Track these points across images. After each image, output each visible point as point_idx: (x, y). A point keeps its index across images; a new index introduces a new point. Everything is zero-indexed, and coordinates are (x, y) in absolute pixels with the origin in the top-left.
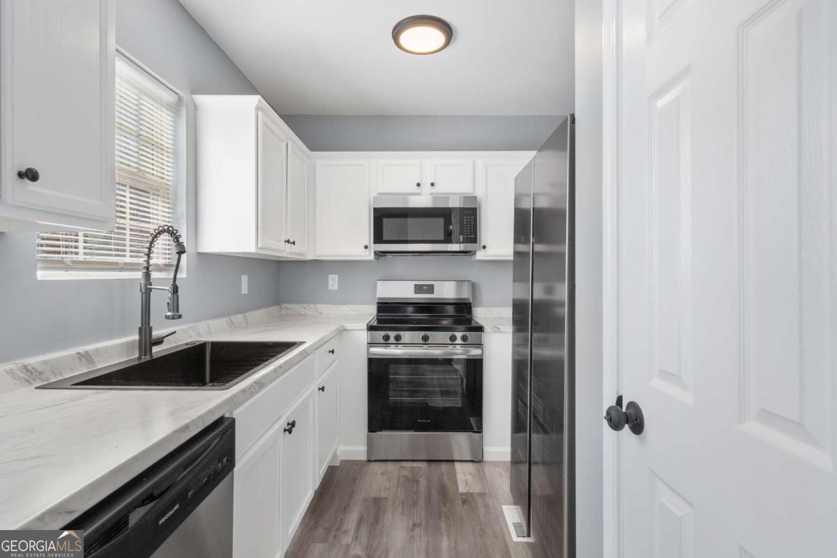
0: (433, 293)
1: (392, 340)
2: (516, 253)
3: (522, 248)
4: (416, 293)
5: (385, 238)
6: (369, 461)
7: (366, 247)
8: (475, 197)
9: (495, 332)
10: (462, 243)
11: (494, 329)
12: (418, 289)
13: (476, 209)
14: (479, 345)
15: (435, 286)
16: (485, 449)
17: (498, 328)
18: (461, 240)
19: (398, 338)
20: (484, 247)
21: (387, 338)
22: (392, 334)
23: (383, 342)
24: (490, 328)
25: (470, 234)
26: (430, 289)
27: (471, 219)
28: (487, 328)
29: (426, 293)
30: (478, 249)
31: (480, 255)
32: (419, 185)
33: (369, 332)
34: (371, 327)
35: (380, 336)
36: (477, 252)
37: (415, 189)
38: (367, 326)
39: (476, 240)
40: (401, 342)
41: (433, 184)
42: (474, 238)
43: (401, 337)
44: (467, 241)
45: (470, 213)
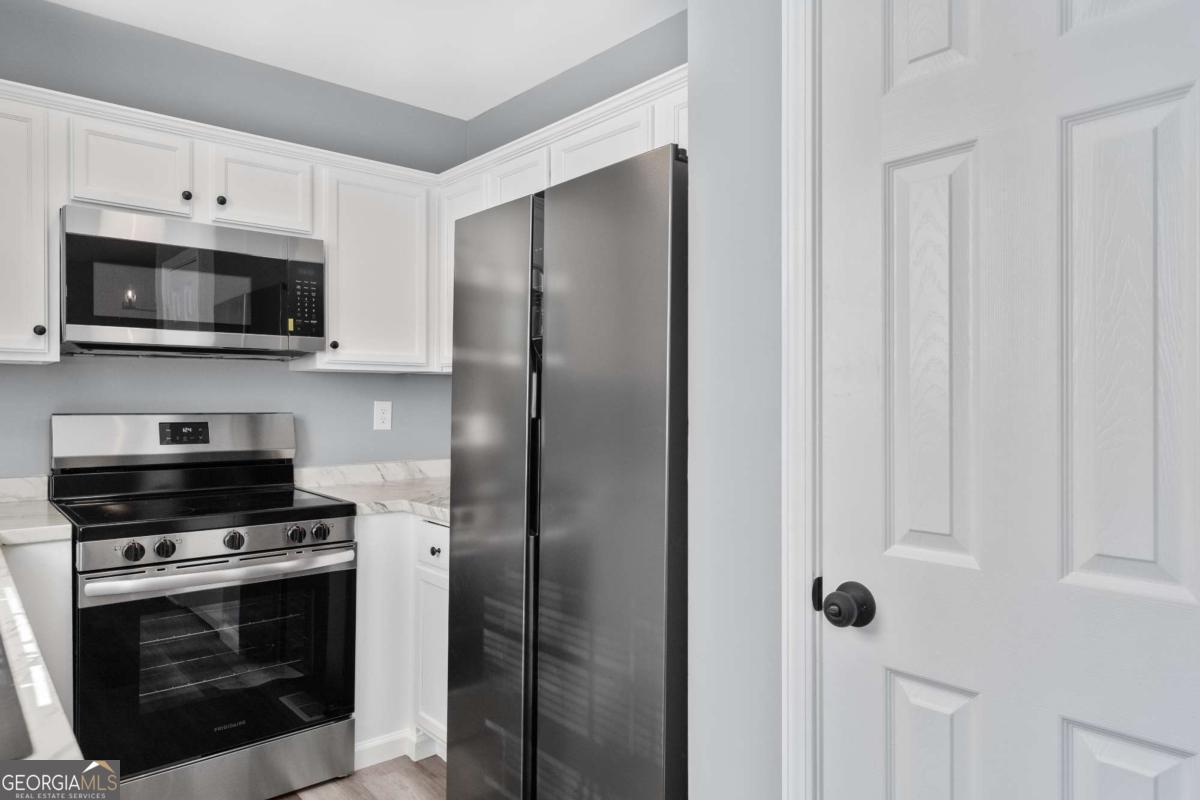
0: (206, 441)
1: (150, 554)
4: (163, 441)
5: (98, 311)
7: (39, 331)
8: (316, 242)
9: (378, 513)
10: (292, 333)
11: (375, 507)
12: (172, 433)
13: (320, 266)
14: (349, 543)
15: (210, 425)
17: (384, 505)
18: (291, 327)
19: (165, 550)
20: (335, 345)
21: (135, 553)
22: (149, 542)
23: (123, 562)
24: (368, 505)
25: (310, 318)
26: (198, 431)
27: (309, 285)
28: (362, 508)
29: (190, 442)
30: (322, 349)
31: (324, 361)
32: (187, 196)
33: (80, 545)
34: (88, 526)
35: (114, 549)
36: (319, 355)
37: (177, 205)
38: (74, 529)
39: (318, 330)
40: (173, 557)
41: (222, 201)
42: (313, 324)
43: (173, 547)
44: (303, 330)
45: (311, 273)
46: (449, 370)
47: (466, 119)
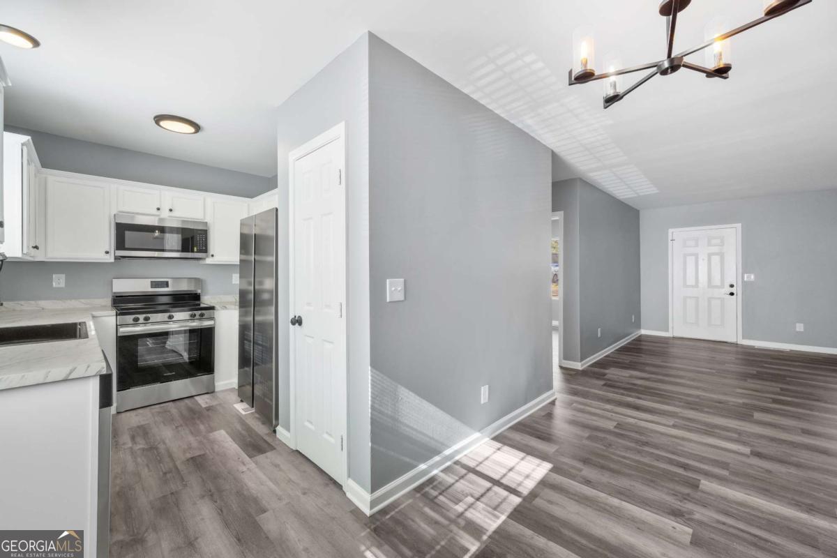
0: (168, 287)
1: (141, 320)
2: (241, 261)
3: (244, 257)
4: (152, 287)
5: (126, 246)
6: (118, 413)
7: (107, 253)
8: (206, 223)
10: (196, 252)
11: (224, 308)
12: (154, 285)
13: (206, 231)
14: (212, 318)
15: (169, 282)
16: (216, 384)
17: (226, 307)
18: (195, 250)
19: (147, 319)
20: (212, 256)
21: (136, 320)
22: (141, 317)
23: (132, 322)
24: (219, 307)
25: (202, 247)
26: (165, 284)
27: (202, 237)
28: (216, 307)
29: (162, 287)
30: (207, 257)
31: (209, 261)
32: (158, 209)
33: (118, 317)
34: (122, 312)
35: (129, 319)
36: (207, 259)
37: (155, 212)
38: (117, 313)
39: (206, 251)
40: (150, 321)
41: (171, 210)
42: (204, 249)
43: (149, 318)
44: (199, 251)
45: (202, 232)
46: (238, 263)
47: (270, 176)
